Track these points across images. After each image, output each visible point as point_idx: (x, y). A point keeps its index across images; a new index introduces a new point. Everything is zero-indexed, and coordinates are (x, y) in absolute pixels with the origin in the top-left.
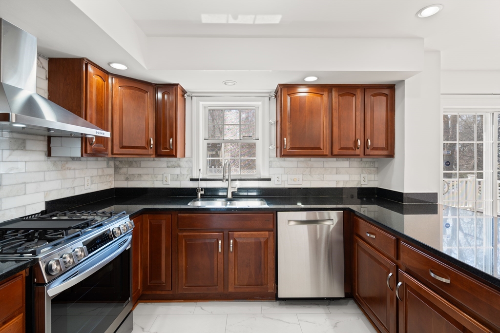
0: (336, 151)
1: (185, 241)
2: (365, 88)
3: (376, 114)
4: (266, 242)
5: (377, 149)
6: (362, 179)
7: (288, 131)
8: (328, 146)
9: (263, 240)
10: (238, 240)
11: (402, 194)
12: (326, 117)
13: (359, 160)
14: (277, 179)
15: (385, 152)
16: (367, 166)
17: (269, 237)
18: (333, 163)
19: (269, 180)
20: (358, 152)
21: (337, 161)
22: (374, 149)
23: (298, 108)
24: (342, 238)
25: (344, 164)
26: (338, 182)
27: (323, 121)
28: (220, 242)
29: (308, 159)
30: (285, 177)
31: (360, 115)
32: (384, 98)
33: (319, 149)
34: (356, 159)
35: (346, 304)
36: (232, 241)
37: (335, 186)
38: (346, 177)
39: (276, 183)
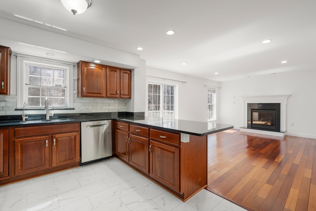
0: (108, 95)
1: (21, 144)
2: (121, 69)
3: (125, 81)
4: (75, 138)
5: (125, 95)
6: (120, 108)
7: (85, 84)
8: (105, 93)
9: (73, 137)
10: (58, 139)
11: (133, 113)
12: (104, 80)
13: (118, 100)
14: (78, 109)
15: (128, 97)
16: (121, 102)
17: (77, 135)
18: (106, 101)
19: (74, 109)
20: (117, 96)
21: (109, 100)
22: (124, 95)
23: (90, 74)
24: (111, 131)
25: (112, 101)
26: (109, 110)
27: (103, 81)
28: (47, 141)
29: (95, 99)
30: (83, 108)
31: (118, 80)
32: (128, 75)
33: (101, 94)
34: (117, 99)
35: (113, 159)
36: (54, 140)
37: (108, 112)
38: (113, 108)
39: (78, 111)
